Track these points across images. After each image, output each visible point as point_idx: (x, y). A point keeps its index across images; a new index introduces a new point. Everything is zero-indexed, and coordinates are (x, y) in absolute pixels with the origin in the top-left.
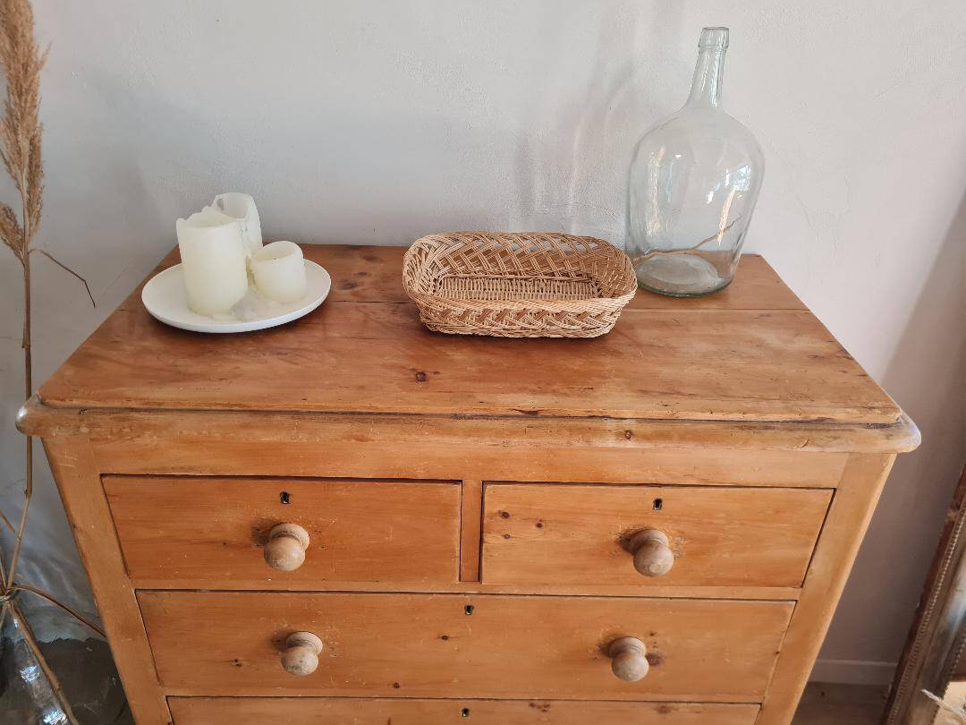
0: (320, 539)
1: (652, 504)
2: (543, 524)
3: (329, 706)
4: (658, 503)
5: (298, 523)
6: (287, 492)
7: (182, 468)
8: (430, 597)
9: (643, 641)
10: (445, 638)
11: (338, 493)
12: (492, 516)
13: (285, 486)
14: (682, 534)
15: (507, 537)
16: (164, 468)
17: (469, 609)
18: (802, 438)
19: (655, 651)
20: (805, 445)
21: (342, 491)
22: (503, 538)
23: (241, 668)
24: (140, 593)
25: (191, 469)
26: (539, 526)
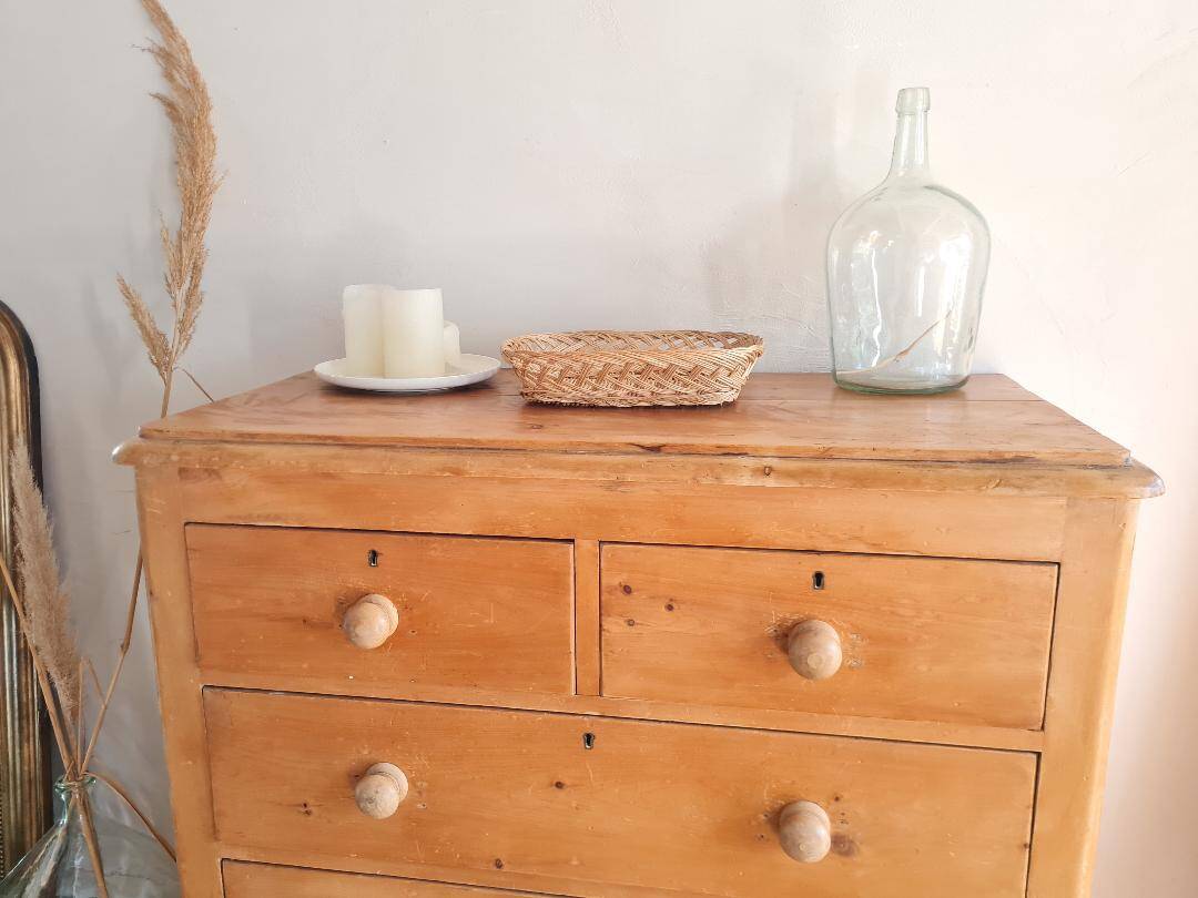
0: (410, 619)
1: (812, 581)
2: (674, 605)
3: (414, 894)
4: (819, 578)
5: (387, 595)
6: (376, 549)
7: (267, 518)
8: (540, 717)
9: (826, 809)
10: (559, 785)
11: (432, 552)
12: (611, 590)
13: (374, 543)
14: (857, 630)
15: (631, 623)
16: (250, 516)
17: (589, 739)
18: (994, 477)
19: (843, 829)
20: (997, 486)
21: (436, 549)
22: (625, 625)
23: (311, 818)
24: (207, 691)
25: (277, 518)
26: (670, 608)
